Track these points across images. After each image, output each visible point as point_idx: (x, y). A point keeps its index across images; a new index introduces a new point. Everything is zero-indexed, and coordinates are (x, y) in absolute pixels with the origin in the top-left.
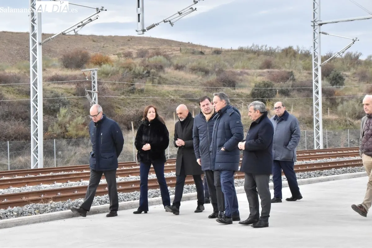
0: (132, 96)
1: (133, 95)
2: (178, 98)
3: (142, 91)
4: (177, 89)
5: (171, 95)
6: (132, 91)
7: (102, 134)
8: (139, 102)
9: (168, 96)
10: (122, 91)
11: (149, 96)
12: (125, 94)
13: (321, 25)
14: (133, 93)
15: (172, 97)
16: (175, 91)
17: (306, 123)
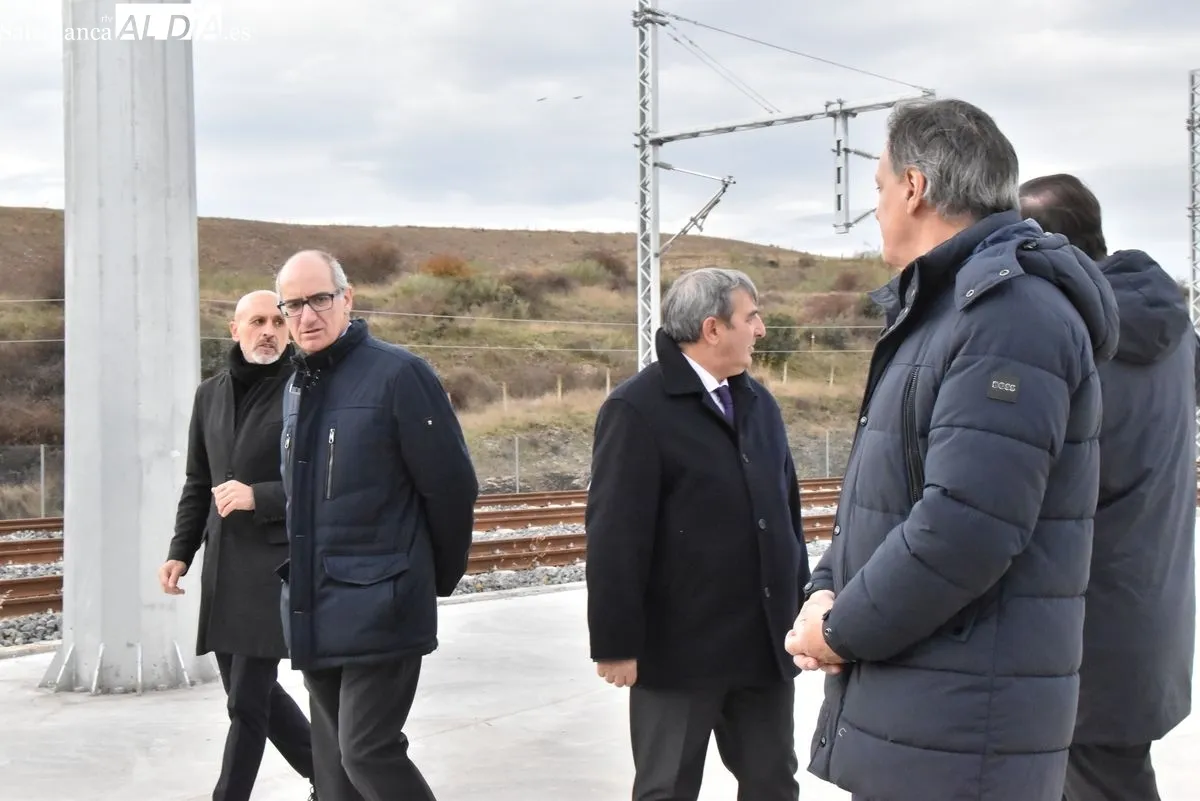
0: (437, 344)
1: (441, 341)
2: (556, 349)
3: (466, 333)
4: (563, 329)
5: (541, 342)
6: (439, 333)
7: (332, 437)
8: (450, 356)
9: (531, 345)
10: (414, 332)
11: (482, 343)
12: (421, 339)
13: (658, 142)
14: (439, 336)
15: (541, 348)
16: (555, 333)
17: (853, 412)
